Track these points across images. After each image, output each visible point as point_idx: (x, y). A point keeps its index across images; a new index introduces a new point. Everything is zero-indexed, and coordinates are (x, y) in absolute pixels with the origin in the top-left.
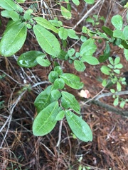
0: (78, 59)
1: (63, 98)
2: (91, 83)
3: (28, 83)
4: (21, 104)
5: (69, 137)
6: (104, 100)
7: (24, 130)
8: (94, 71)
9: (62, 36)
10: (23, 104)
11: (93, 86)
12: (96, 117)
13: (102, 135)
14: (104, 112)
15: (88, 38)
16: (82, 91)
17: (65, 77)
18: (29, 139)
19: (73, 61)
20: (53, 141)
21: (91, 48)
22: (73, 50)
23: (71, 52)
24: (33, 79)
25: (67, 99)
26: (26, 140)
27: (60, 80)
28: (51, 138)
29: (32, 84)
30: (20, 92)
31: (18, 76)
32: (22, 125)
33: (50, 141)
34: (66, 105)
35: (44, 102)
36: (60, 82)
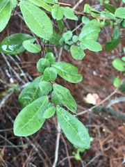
0: (75, 44)
1: (54, 92)
2: (102, 85)
3: (15, 83)
4: (5, 111)
5: (69, 158)
6: (120, 109)
7: (8, 144)
8: (106, 68)
9: (56, 16)
10: (8, 111)
11: (104, 89)
12: (108, 131)
13: (116, 156)
14: (120, 126)
15: (91, 18)
16: (89, 95)
17: (59, 67)
18: (15, 158)
19: (69, 46)
20: (48, 162)
21: (92, 31)
22: (70, 33)
23: (67, 35)
24: (22, 77)
25: (59, 93)
26: (11, 159)
27: (51, 69)
28: (44, 157)
29: (21, 84)
30: (4, 94)
31: (2, 73)
32: (6, 139)
33: (44, 161)
34: (57, 100)
35: (31, 97)
36: (51, 72)
